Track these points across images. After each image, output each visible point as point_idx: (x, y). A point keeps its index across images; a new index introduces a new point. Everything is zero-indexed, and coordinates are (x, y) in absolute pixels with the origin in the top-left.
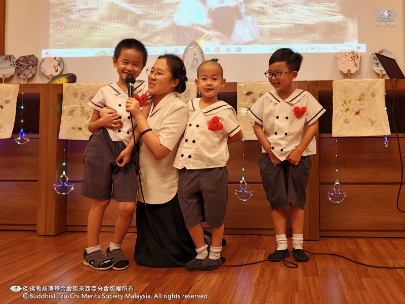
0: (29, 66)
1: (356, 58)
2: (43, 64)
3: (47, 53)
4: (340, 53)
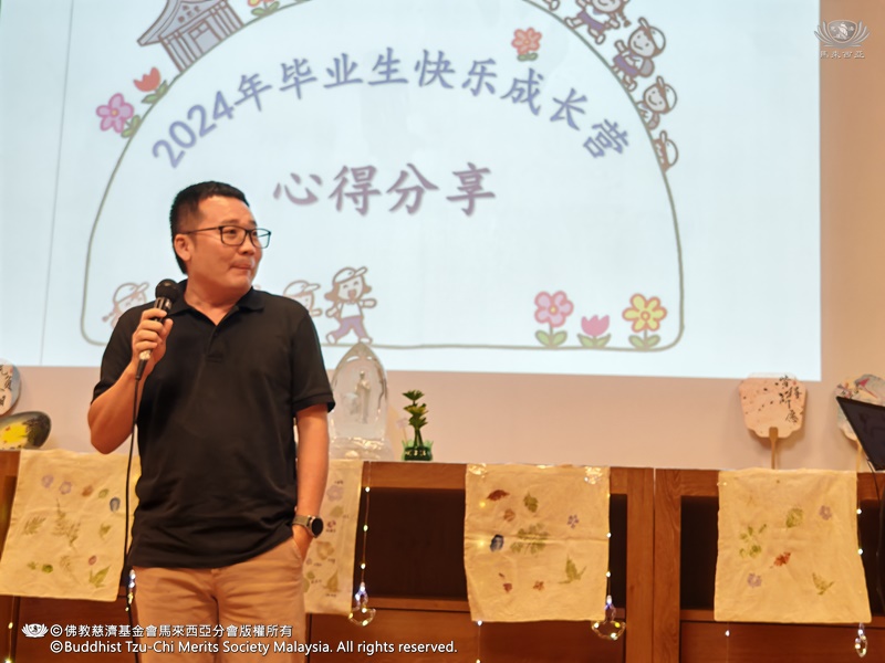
1: (793, 396)
4: (750, 381)
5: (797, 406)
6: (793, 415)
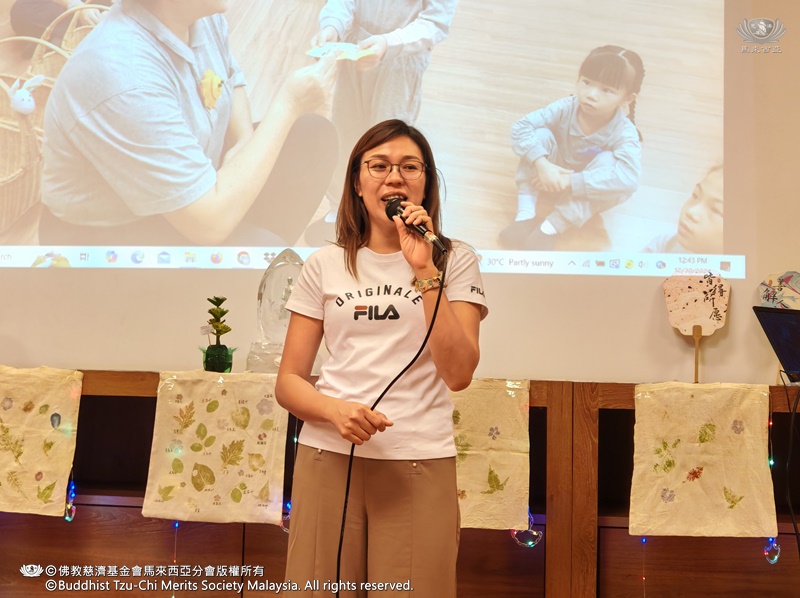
1: (718, 294)
4: (673, 279)
5: (721, 303)
6: (716, 314)
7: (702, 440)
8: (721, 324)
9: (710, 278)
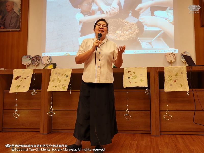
0: (37, 60)
1: (174, 55)
2: (43, 59)
3: (44, 55)
4: (167, 53)
5: (175, 57)
6: (174, 58)
7: (176, 76)
8: (175, 60)
9: (173, 53)
